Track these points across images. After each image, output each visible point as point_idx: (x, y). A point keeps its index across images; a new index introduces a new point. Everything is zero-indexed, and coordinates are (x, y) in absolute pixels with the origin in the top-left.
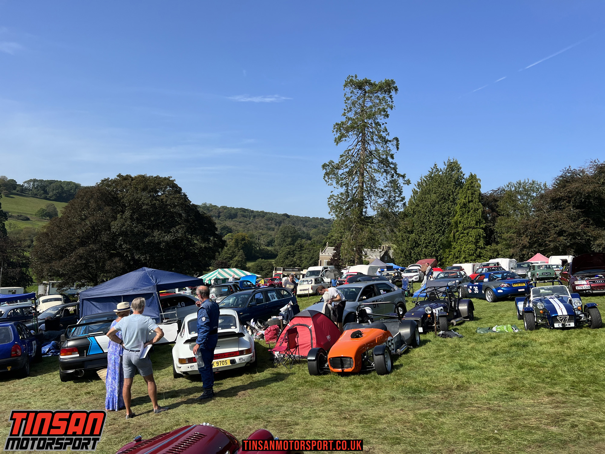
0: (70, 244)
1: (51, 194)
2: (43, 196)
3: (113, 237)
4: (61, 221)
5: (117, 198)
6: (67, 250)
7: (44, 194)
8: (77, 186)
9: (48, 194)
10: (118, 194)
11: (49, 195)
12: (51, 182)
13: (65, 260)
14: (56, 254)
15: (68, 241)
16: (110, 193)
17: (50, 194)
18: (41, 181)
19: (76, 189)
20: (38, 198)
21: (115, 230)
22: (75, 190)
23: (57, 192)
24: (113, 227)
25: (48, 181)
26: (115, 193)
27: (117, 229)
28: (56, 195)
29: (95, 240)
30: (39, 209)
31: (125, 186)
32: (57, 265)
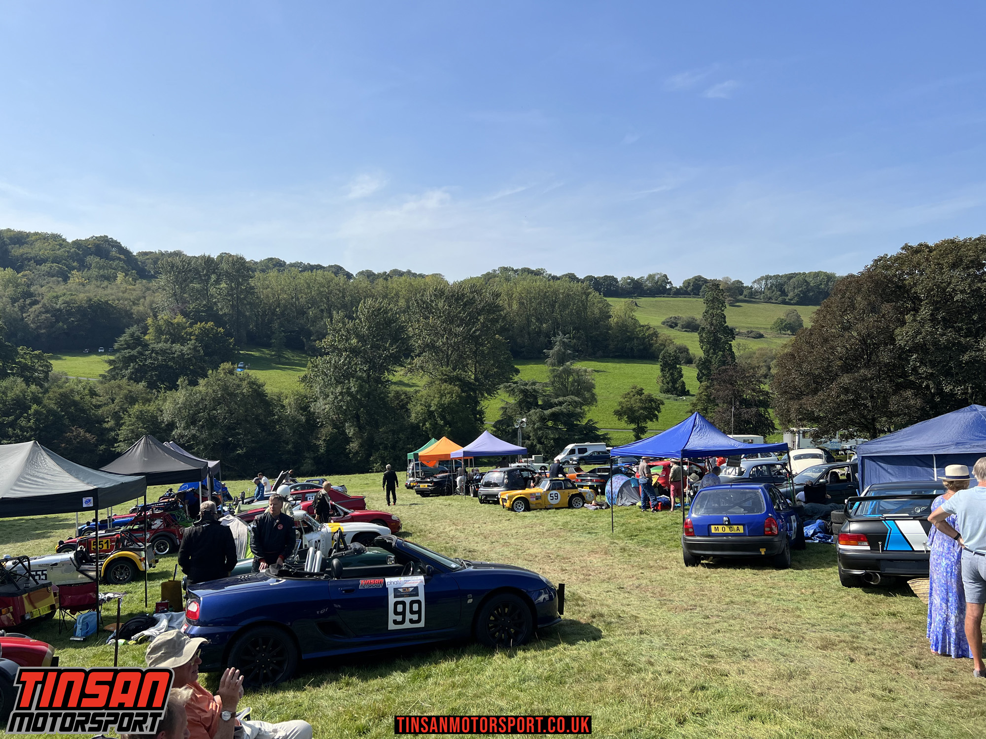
0: (827, 370)
1: (791, 295)
2: (780, 299)
3: (900, 356)
4: (812, 334)
5: (904, 286)
6: (823, 379)
7: (781, 296)
8: (830, 277)
9: (787, 296)
10: (905, 279)
11: (789, 297)
12: (790, 277)
13: (821, 395)
14: (807, 385)
15: (825, 364)
16: (890, 281)
17: (789, 295)
18: (777, 277)
19: (828, 282)
20: (773, 303)
21: (902, 343)
22: (827, 284)
23: (800, 291)
24: (900, 338)
25: (786, 275)
26: (899, 279)
27: (907, 342)
28: (799, 295)
29: (869, 361)
30: (776, 318)
31: (918, 264)
32: (809, 403)
